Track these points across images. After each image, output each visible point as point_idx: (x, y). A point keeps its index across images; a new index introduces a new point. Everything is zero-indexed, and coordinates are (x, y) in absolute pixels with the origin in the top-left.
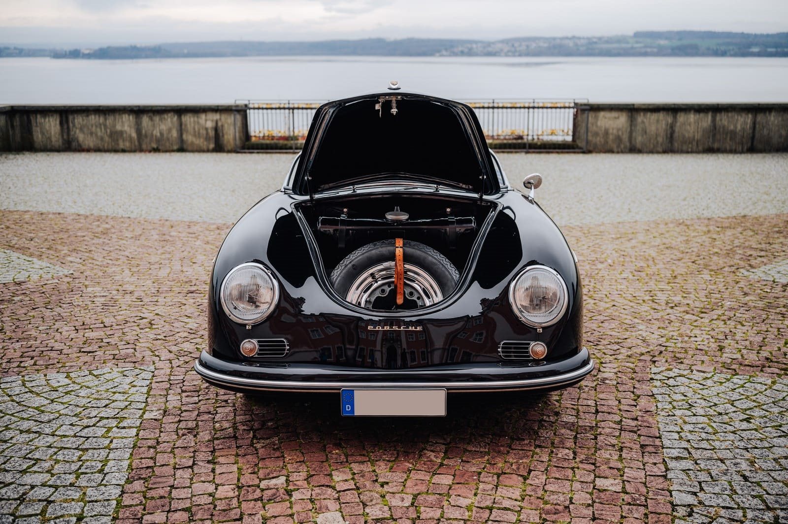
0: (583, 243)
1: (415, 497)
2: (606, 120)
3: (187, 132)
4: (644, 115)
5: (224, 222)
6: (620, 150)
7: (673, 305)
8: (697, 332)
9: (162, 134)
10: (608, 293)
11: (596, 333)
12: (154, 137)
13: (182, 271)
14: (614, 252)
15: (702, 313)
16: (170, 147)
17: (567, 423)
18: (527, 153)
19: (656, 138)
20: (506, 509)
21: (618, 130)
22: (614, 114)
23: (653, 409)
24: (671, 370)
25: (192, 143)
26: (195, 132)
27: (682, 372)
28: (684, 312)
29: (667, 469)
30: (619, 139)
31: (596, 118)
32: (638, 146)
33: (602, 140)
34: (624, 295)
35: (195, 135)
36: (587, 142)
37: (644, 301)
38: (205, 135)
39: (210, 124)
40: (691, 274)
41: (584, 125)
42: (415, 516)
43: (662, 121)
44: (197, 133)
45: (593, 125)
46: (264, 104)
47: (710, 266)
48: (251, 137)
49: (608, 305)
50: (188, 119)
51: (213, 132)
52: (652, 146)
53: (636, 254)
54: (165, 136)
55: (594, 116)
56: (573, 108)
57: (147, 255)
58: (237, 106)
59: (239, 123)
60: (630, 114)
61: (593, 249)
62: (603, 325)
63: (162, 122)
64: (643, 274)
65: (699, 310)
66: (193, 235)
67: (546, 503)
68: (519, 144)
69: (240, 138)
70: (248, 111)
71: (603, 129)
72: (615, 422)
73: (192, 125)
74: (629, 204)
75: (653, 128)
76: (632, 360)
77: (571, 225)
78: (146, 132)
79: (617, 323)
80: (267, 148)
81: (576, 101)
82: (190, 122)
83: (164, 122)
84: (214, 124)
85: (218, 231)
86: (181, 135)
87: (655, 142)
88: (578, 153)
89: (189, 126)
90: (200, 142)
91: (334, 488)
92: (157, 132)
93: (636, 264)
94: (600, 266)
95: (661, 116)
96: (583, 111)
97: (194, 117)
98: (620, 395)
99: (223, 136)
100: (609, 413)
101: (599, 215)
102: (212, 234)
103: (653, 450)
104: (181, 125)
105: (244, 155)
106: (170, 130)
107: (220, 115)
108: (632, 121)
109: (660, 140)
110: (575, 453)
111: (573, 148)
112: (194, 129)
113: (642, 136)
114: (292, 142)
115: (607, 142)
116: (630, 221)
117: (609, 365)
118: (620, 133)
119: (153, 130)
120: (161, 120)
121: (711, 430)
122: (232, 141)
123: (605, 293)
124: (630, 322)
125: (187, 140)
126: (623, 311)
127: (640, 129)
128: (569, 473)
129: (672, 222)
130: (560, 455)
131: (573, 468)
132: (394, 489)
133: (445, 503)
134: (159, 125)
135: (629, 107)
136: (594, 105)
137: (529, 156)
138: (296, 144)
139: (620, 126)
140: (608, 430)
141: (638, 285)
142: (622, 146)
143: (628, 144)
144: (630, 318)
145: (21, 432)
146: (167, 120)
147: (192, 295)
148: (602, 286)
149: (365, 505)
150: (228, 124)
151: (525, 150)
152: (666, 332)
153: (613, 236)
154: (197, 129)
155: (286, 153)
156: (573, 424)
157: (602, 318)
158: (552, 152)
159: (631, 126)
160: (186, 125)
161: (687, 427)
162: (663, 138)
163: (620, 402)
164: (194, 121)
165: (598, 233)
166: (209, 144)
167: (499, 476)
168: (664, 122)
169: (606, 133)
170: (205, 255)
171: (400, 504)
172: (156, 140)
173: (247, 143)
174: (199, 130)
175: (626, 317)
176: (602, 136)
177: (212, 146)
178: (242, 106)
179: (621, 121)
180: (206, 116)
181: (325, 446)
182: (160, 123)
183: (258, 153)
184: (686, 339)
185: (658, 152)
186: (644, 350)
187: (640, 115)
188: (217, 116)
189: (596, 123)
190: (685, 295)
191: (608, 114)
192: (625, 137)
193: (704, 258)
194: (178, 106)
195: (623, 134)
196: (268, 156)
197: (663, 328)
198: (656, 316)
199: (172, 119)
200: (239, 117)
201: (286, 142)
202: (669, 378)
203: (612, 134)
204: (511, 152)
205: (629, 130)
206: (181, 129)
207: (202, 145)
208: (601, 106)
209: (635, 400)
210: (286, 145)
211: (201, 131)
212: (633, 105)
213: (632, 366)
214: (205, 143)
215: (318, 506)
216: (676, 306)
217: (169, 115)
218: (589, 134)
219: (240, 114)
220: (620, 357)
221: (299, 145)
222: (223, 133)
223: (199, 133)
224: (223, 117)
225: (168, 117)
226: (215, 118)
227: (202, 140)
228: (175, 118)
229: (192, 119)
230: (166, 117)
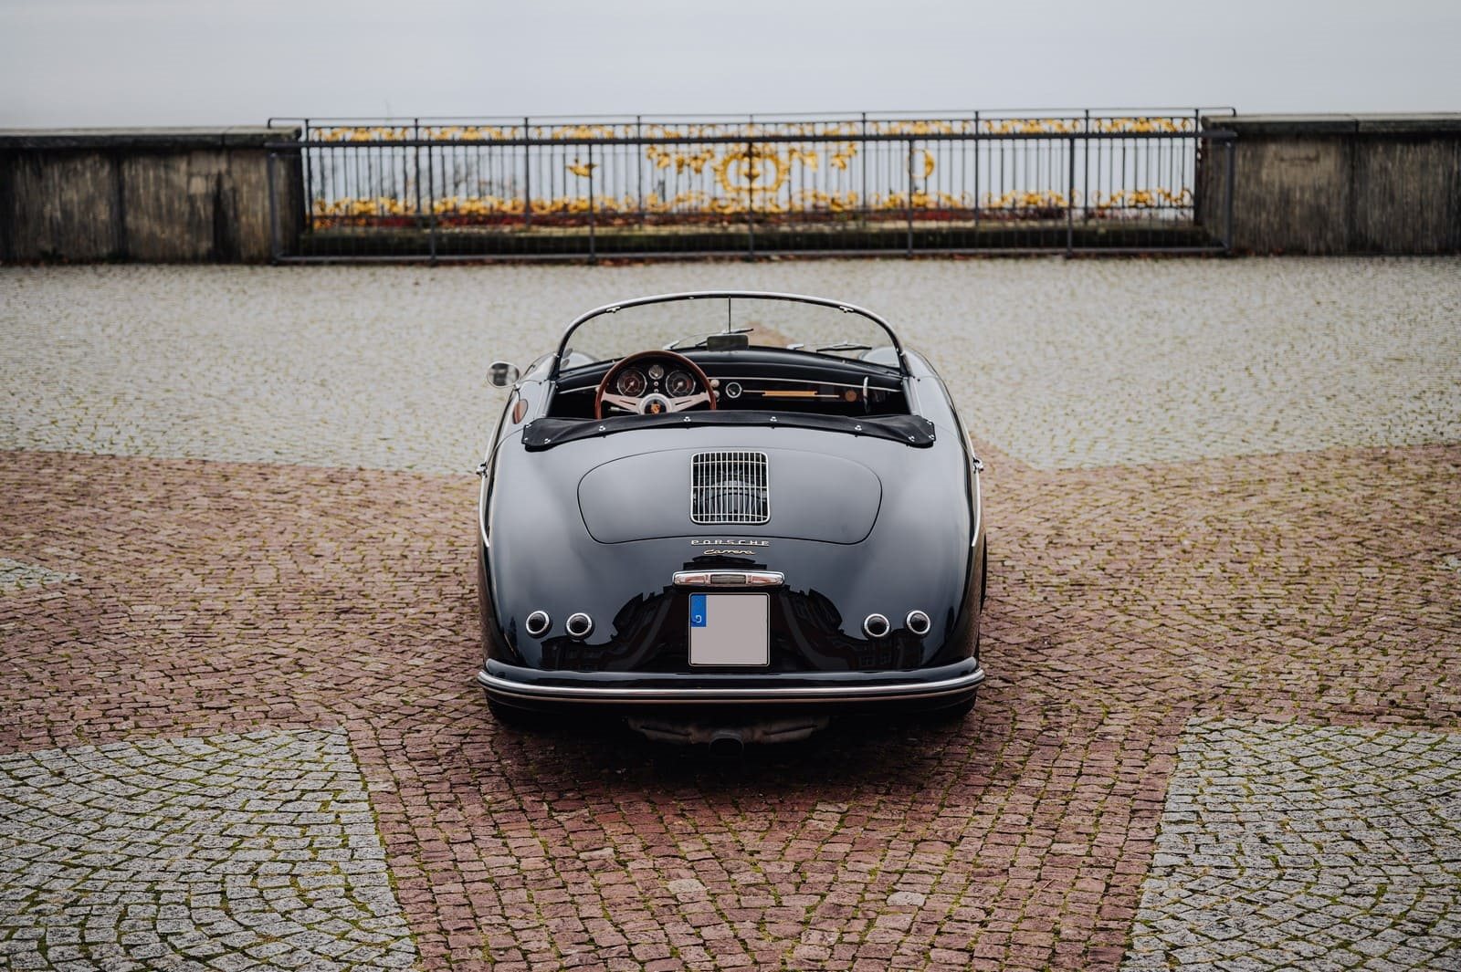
0: (1143, 505)
1: (798, 864)
2: (1283, 165)
3: (138, 207)
4: (1386, 151)
5: (337, 465)
6: (1322, 247)
7: (1274, 622)
8: (1297, 665)
10: (1158, 603)
11: (1115, 671)
12: (47, 223)
13: (301, 572)
14: (1203, 523)
15: (1324, 635)
16: (89, 249)
17: (1027, 788)
18: (1069, 257)
19: (1421, 212)
20: (922, 872)
21: (1318, 191)
22: (1305, 150)
23: (1170, 770)
24: (1221, 720)
25: (152, 235)
26: (159, 207)
27: (1237, 723)
28: (1289, 634)
29: (1159, 834)
30: (1318, 216)
31: (1258, 161)
32: (1373, 234)
33: (1275, 221)
34: (1189, 607)
35: (159, 217)
36: (1233, 226)
37: (1222, 616)
38: (187, 216)
39: (199, 186)
40: (1341, 566)
41: (1224, 179)
42: (799, 880)
43: (1435, 166)
44: (164, 211)
45: (1248, 179)
46: (349, 128)
47: (1391, 549)
48: (312, 218)
49: (1151, 625)
50: (142, 175)
51: (210, 209)
52: (1410, 235)
53: (1248, 527)
54: (76, 220)
55: (1249, 154)
56: (1194, 135)
57: (209, 541)
58: (277, 137)
59: (281, 183)
60: (1348, 149)
61: (1161, 517)
62: (1132, 657)
63: (68, 180)
64: (1244, 568)
65: (1318, 630)
66: (284, 497)
67: (979, 866)
68: (1048, 232)
69: (285, 227)
70: (304, 151)
71: (1277, 189)
72: (1104, 787)
73: (152, 189)
74: (1281, 411)
75: (1413, 185)
76: (1162, 708)
77: (1129, 464)
78: (23, 208)
79: (1157, 653)
80: (360, 252)
81: (1201, 113)
82: (146, 180)
83: (73, 180)
84: (212, 184)
85: (334, 488)
86: (122, 217)
87: (1418, 227)
88: (1209, 256)
89: (141, 191)
90: (171, 234)
91: (683, 858)
92: (54, 209)
93: (1239, 547)
94: (1163, 553)
95: (1433, 152)
96: (1220, 141)
97: (156, 167)
98: (1123, 754)
99: (236, 217)
100: (1098, 776)
101: (1200, 438)
102: (324, 492)
103: (1148, 814)
104: (120, 188)
105: (297, 269)
106: (89, 203)
107: (230, 163)
108: (1353, 167)
109: (1431, 217)
110: (1031, 819)
111: (1195, 243)
112: (158, 199)
113: (1384, 206)
114: (428, 231)
115: (1289, 226)
116: (1265, 452)
117: (1120, 716)
118: (1323, 201)
119: (44, 205)
120: (65, 175)
121: (1245, 792)
122: (259, 232)
123: (1153, 603)
124: (1182, 652)
125: (137, 230)
126: (1176, 634)
127: (1377, 190)
128: (1018, 839)
129: (1359, 456)
130: (1008, 821)
131: (1023, 835)
132: (769, 857)
133: (840, 869)
134: (61, 191)
135: (1344, 130)
136: (1251, 124)
137: (1074, 266)
138: (439, 237)
139: (1323, 182)
140: (1087, 795)
141: (1225, 587)
142: (1330, 236)
143: (1345, 231)
144: (1186, 645)
145: (192, 808)
146: (83, 174)
147: (348, 616)
148: (1152, 591)
149: (730, 873)
150: (250, 185)
151: (1064, 250)
152: (1242, 666)
153: (1215, 489)
154: (163, 199)
155: (411, 263)
156: (1037, 789)
157: (1133, 645)
158: (1137, 256)
159: (1352, 181)
160: (134, 190)
161: (1208, 790)
162: (1440, 214)
163: (1120, 763)
164: (157, 178)
165: (1185, 482)
166: (199, 240)
167: (916, 843)
168: (1440, 170)
169: (1286, 198)
170: (331, 540)
171: (778, 870)
172: (52, 229)
173: (303, 237)
174: (171, 202)
175: (1177, 643)
176: (1273, 209)
177: (205, 245)
178: (289, 136)
179: (1326, 166)
180: (189, 164)
181: (661, 818)
183: (333, 263)
184: (1271, 676)
185: (1427, 253)
186: (1187, 693)
187: (1375, 153)
188: (219, 165)
189: (1258, 172)
190: (1307, 605)
191: (1289, 151)
192: (1337, 211)
193: (1385, 535)
194: (112, 137)
195: (1329, 203)
196: (365, 272)
197: (1239, 661)
198: (1233, 641)
199: (95, 173)
200: (281, 169)
201: (410, 233)
202: (1212, 731)
203: (1301, 202)
204: (1027, 256)
205: (1346, 190)
206: (121, 199)
207: (178, 243)
208: (1268, 129)
209: (1145, 760)
210: (410, 240)
211: (176, 205)
212: (1357, 123)
213: (1158, 715)
214: (187, 237)
215: (666, 874)
216: (1279, 624)
217: (89, 162)
218: (1237, 203)
219: (283, 159)
220: (1142, 704)
221: (445, 240)
222: (235, 210)
223: (170, 211)
224: (236, 168)
225: (85, 168)
226: (214, 170)
227: (177, 230)
228: (105, 172)
229: (151, 174)
230: (79, 167)
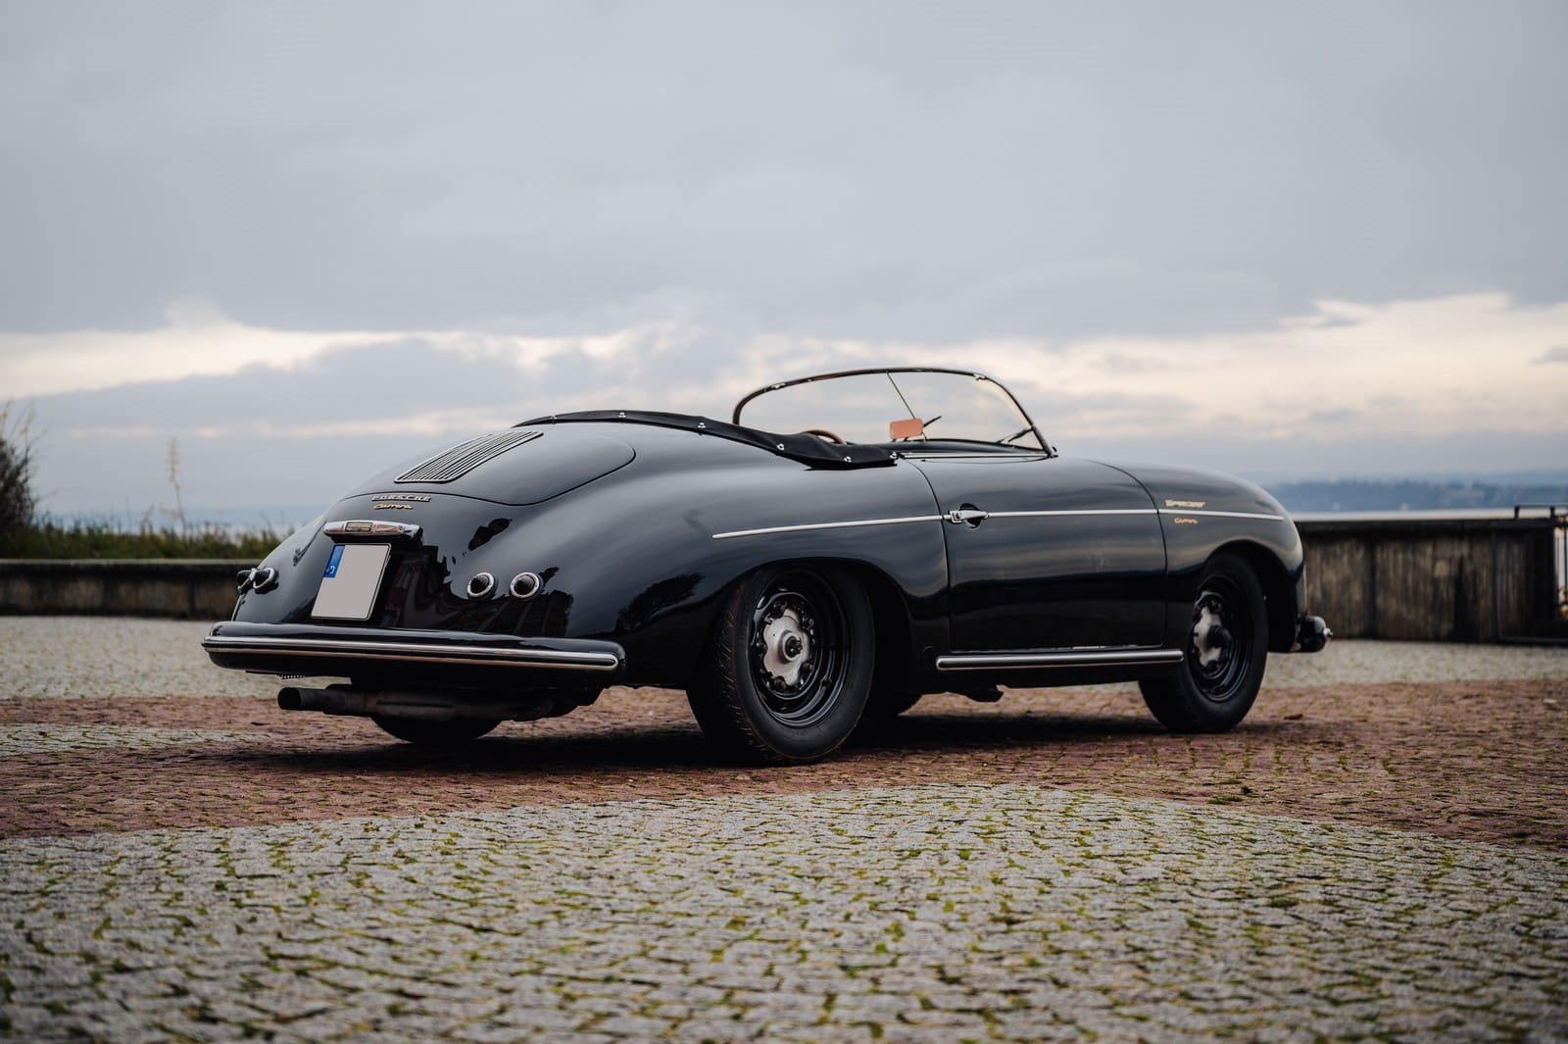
3: (1387, 589)
9: (1325, 594)
16: (1344, 627)
25: (1399, 616)
26: (1406, 589)
35: (1405, 599)
38: (1430, 599)
39: (1442, 569)
50: (1392, 558)
51: (1452, 591)
54: (1334, 598)
63: (1328, 563)
73: (1400, 571)
82: (1396, 563)
83: (1332, 562)
84: (1454, 569)
86: (1373, 598)
89: (1391, 572)
90: (1410, 615)
92: (1315, 589)
97: (1405, 551)
99: (1476, 601)
104: (1372, 569)
106: (1346, 584)
107: (1471, 548)
112: (1405, 581)
120: (1326, 558)
125: (1386, 610)
134: (1322, 573)
146: (1341, 557)
154: (1410, 582)
160: (1385, 572)
164: (1405, 561)
166: (1440, 621)
174: (1417, 584)
177: (1446, 627)
180: (1435, 548)
182: (1324, 563)
188: (1462, 550)
199: (1352, 557)
206: (1373, 581)
207: (1422, 623)
211: (1422, 587)
214: (1430, 619)
217: (1347, 546)
222: (1475, 592)
223: (1416, 593)
224: (1477, 552)
225: (1343, 552)
226: (1457, 554)
227: (1422, 611)
228: (1360, 555)
229: (1400, 557)
230: (1338, 550)
